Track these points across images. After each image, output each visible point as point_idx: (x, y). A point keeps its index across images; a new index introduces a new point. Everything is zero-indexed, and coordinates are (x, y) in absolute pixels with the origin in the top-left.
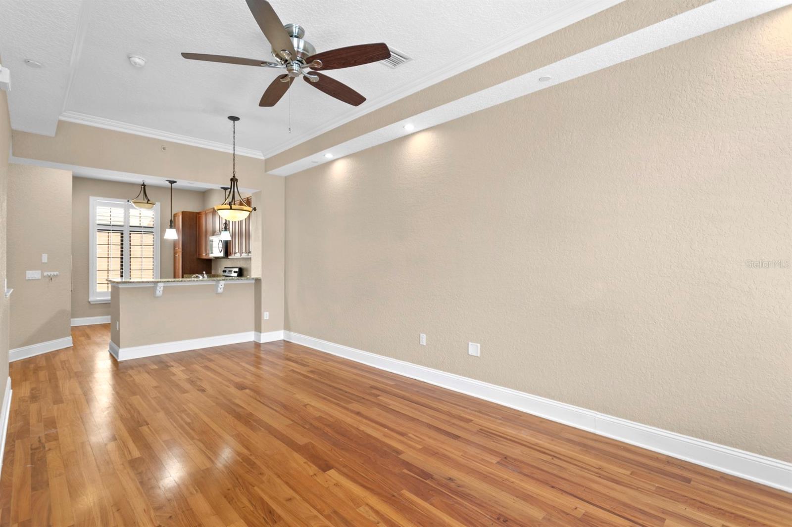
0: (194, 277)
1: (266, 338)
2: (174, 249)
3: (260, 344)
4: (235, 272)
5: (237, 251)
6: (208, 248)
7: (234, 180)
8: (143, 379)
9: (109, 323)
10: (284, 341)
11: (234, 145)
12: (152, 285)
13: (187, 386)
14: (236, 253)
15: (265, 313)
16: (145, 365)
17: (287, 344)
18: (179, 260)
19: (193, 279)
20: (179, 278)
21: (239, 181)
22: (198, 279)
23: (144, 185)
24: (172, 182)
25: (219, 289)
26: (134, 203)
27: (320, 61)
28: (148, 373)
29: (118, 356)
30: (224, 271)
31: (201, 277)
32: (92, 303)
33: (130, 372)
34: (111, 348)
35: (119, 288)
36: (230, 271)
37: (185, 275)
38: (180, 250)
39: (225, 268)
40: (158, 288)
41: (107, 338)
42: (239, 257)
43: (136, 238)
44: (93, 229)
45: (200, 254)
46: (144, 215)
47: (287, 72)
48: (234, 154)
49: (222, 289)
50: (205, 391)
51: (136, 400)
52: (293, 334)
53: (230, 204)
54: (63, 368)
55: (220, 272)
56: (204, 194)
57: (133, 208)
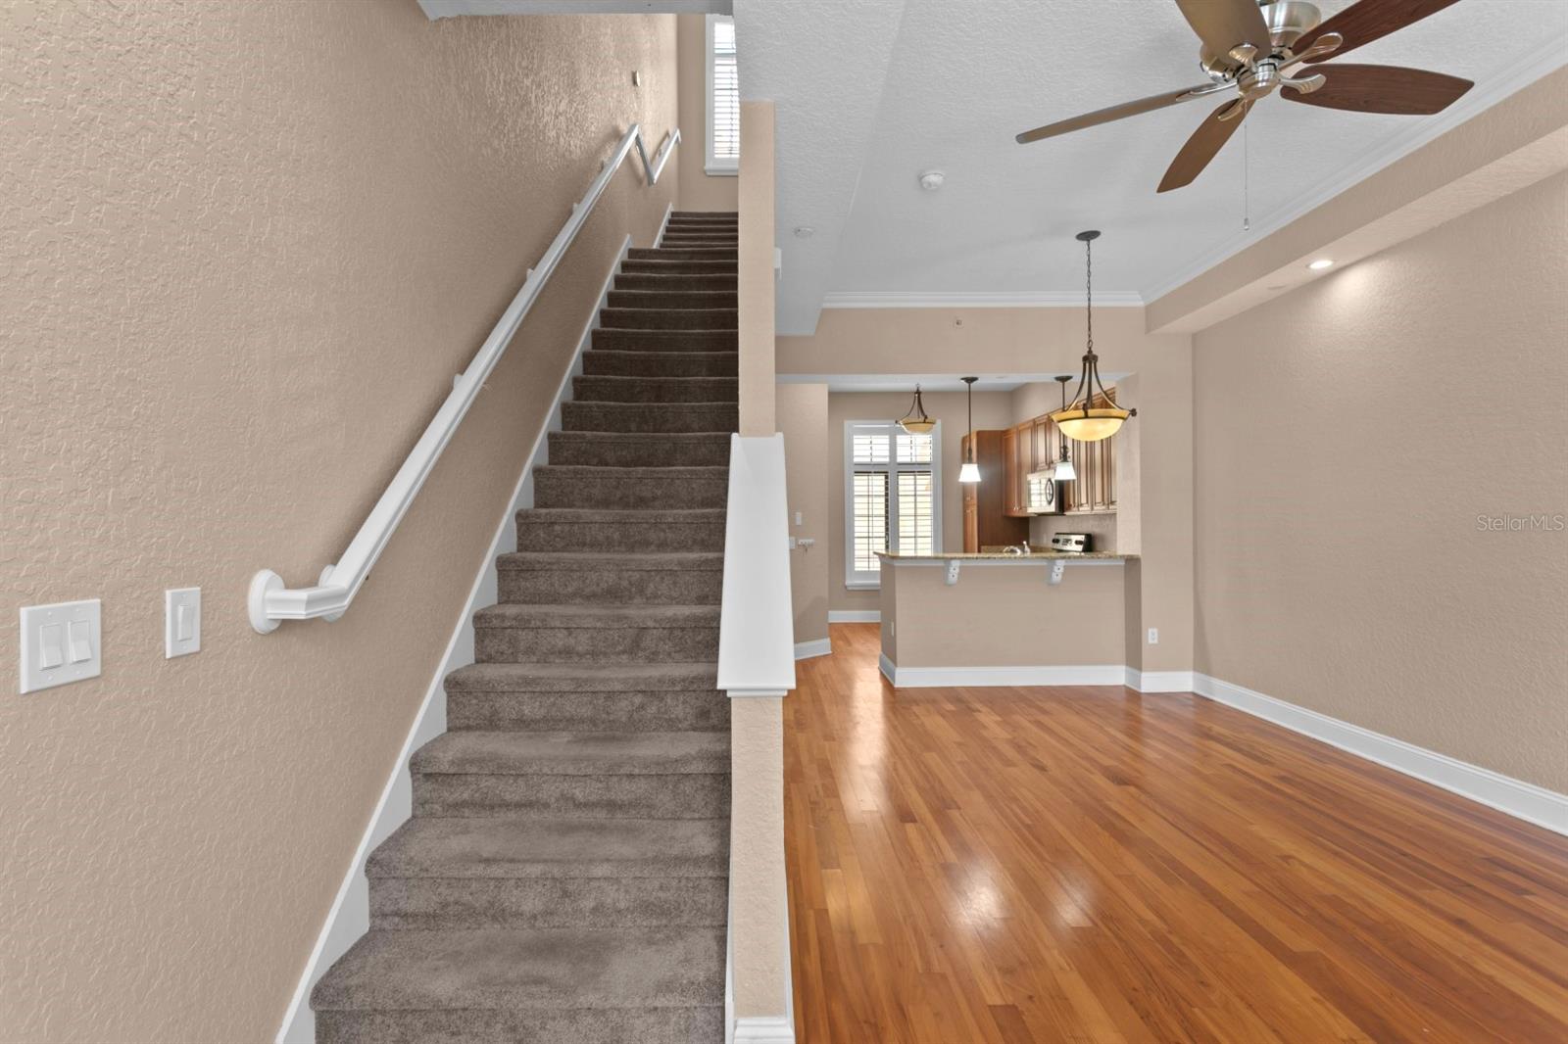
0: (1007, 552)
1: (1151, 682)
2: (964, 499)
3: (1140, 693)
4: (1077, 543)
5: (1084, 501)
6: (1024, 496)
7: (1090, 359)
8: (936, 724)
9: (878, 623)
10: (1194, 694)
11: (1089, 288)
12: (941, 564)
13: (1010, 753)
14: (1082, 505)
15: (1150, 631)
16: (934, 701)
17: (1202, 702)
18: (973, 518)
19: (1006, 555)
20: (973, 552)
21: (1099, 359)
22: (1013, 556)
23: (918, 392)
24: (970, 380)
25: (1054, 575)
26: (905, 424)
27: (1336, 34)
28: (943, 716)
29: (893, 678)
30: (1056, 541)
31: (1019, 552)
32: (850, 588)
33: (915, 708)
34: (882, 665)
35: (894, 567)
36: (1067, 541)
37: (983, 547)
38: (975, 501)
39: (1057, 534)
40: (951, 570)
41: (876, 648)
42: (1088, 513)
43: (905, 483)
44: (848, 470)
45: (1008, 508)
46: (917, 446)
47: (1241, 93)
48: (1089, 306)
49: (1060, 576)
50: (1046, 770)
51: (932, 758)
52: (1217, 683)
53: (1085, 408)
54: (825, 685)
55: (1047, 542)
56: (1012, 396)
57: (903, 433)
